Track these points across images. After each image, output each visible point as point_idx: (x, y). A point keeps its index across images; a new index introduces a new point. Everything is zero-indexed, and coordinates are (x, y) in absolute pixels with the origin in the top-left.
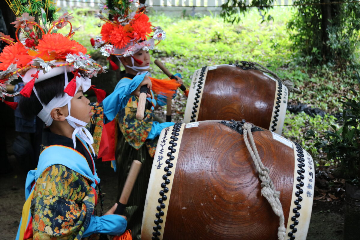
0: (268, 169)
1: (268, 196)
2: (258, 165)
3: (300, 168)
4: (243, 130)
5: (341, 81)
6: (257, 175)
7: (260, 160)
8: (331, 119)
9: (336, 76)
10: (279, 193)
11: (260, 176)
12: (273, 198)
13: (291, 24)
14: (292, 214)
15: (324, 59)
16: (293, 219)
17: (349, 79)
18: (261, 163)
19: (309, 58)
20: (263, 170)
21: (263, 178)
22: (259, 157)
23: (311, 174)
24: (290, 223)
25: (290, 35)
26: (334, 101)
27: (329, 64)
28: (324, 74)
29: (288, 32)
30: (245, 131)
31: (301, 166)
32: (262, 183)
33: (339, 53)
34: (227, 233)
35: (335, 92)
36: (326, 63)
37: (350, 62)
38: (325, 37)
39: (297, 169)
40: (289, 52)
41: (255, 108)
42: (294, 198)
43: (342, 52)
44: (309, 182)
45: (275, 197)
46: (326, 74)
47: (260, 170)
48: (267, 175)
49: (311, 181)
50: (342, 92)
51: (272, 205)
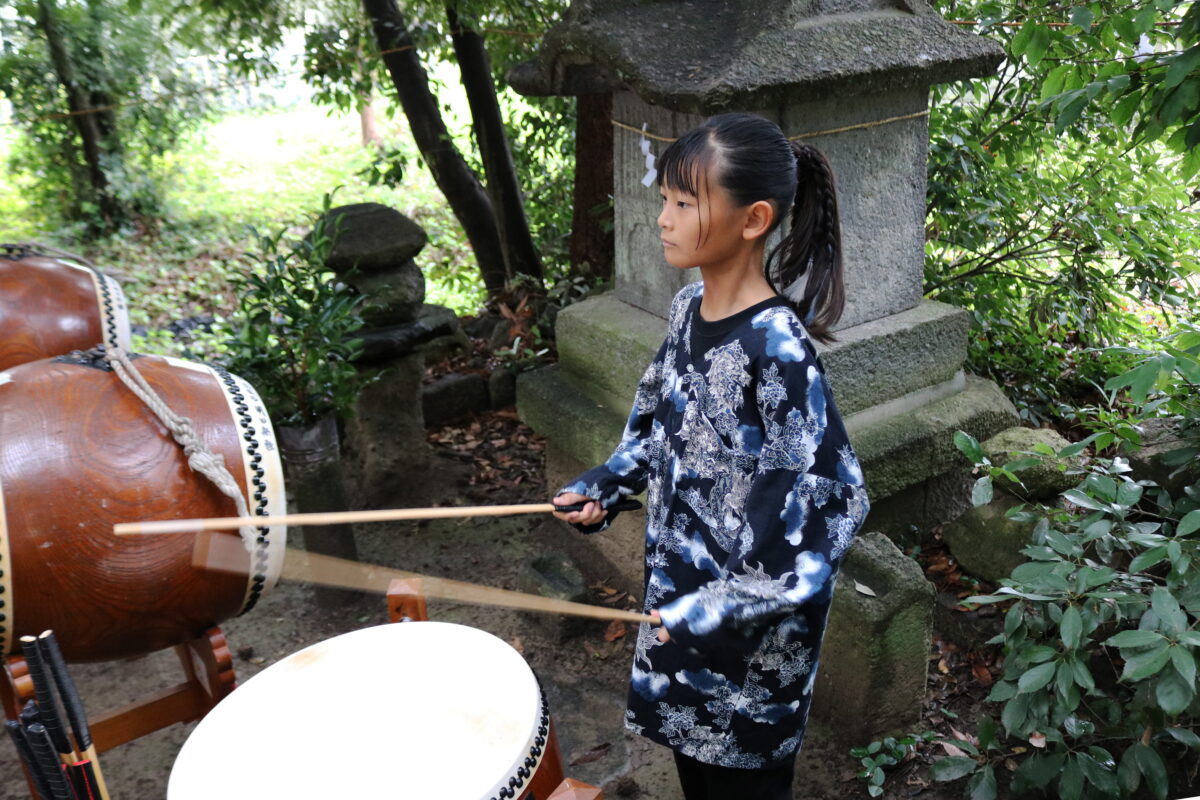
0: (188, 419)
1: (206, 467)
3: (238, 403)
4: (109, 363)
5: (157, 261)
6: (170, 437)
7: (166, 408)
8: (163, 337)
9: (144, 252)
10: (220, 456)
11: (177, 438)
12: (216, 470)
13: (15, 165)
14: (253, 489)
15: (111, 224)
16: (258, 497)
17: (173, 253)
18: (171, 413)
19: (81, 226)
20: (180, 424)
21: (184, 440)
22: (162, 404)
23: (259, 410)
24: (255, 505)
25: (20, 186)
26: (157, 303)
27: (124, 231)
28: (118, 254)
29: (11, 181)
30: (115, 365)
31: (239, 400)
32: (186, 449)
33: (137, 207)
34: (149, 563)
35: (153, 285)
36: (116, 228)
37: (164, 220)
38: (99, 180)
39: (234, 407)
40: (28, 224)
41: (64, 332)
42: (248, 459)
43: (142, 203)
45: (217, 466)
46: (123, 253)
47: (173, 426)
48: (191, 431)
49: (263, 421)
50: (166, 282)
51: (216, 481)
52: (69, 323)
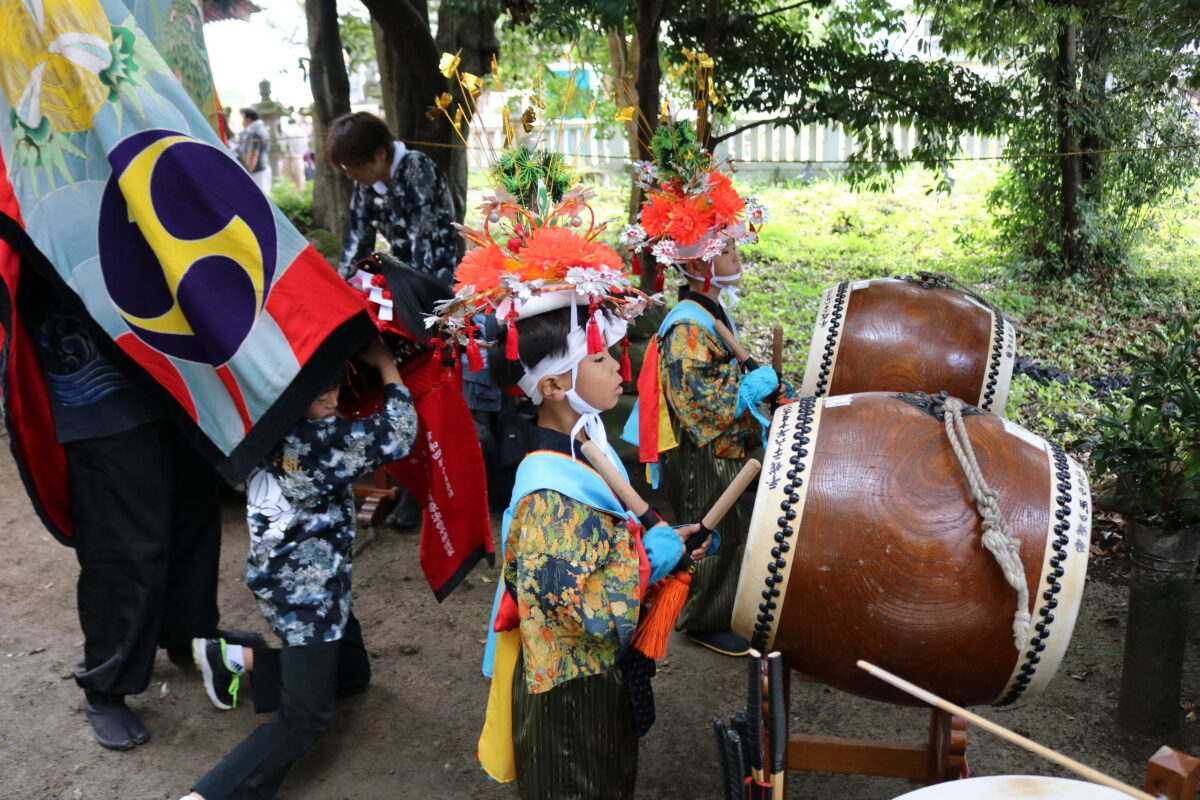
0: (997, 493)
1: (996, 548)
2: (976, 485)
3: (1062, 491)
4: (943, 413)
5: (1102, 312)
6: (974, 505)
7: (980, 475)
8: (1083, 389)
9: (1092, 302)
10: (1018, 542)
11: (979, 507)
12: (1008, 554)
13: (996, 197)
14: (1044, 586)
15: (1067, 266)
16: (1047, 596)
17: (1120, 307)
18: (983, 481)
19: (1037, 263)
20: (987, 495)
21: (986, 513)
22: (978, 469)
23: (1083, 505)
24: (1041, 603)
25: (996, 216)
26: (1087, 353)
27: (1078, 276)
28: (1067, 297)
29: (990, 211)
30: (948, 415)
31: (1065, 487)
32: (984, 522)
33: (1098, 255)
34: (912, 621)
35: (1091, 335)
36: (1071, 272)
37: (1121, 273)
38: (1070, 218)
39: (1055, 493)
40: (993, 252)
41: (949, 366)
42: (1050, 553)
43: (1105, 252)
44: (1081, 520)
45: (1010, 551)
46: (1071, 298)
47: (980, 495)
48: (995, 506)
49: (1083, 518)
50: (1104, 335)
51: (1003, 566)
52: (957, 359)
